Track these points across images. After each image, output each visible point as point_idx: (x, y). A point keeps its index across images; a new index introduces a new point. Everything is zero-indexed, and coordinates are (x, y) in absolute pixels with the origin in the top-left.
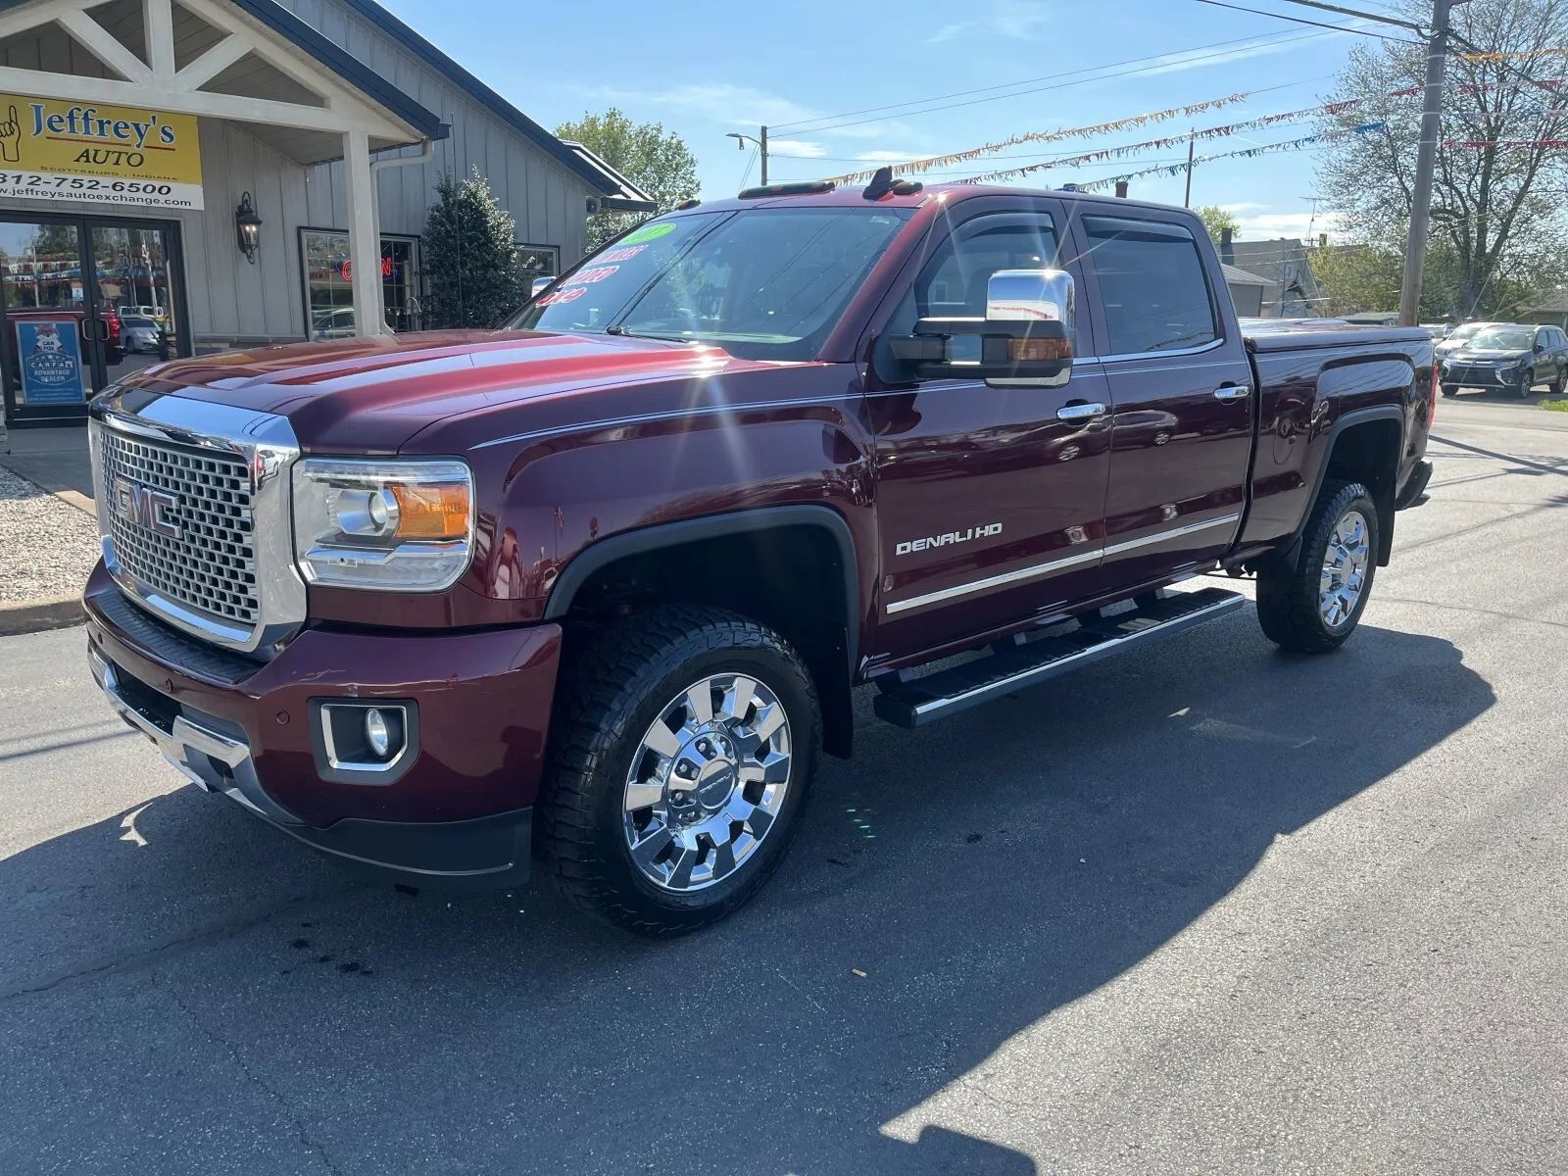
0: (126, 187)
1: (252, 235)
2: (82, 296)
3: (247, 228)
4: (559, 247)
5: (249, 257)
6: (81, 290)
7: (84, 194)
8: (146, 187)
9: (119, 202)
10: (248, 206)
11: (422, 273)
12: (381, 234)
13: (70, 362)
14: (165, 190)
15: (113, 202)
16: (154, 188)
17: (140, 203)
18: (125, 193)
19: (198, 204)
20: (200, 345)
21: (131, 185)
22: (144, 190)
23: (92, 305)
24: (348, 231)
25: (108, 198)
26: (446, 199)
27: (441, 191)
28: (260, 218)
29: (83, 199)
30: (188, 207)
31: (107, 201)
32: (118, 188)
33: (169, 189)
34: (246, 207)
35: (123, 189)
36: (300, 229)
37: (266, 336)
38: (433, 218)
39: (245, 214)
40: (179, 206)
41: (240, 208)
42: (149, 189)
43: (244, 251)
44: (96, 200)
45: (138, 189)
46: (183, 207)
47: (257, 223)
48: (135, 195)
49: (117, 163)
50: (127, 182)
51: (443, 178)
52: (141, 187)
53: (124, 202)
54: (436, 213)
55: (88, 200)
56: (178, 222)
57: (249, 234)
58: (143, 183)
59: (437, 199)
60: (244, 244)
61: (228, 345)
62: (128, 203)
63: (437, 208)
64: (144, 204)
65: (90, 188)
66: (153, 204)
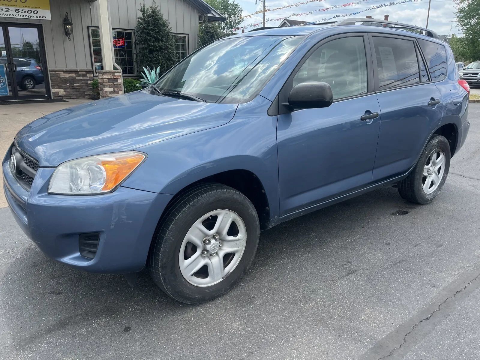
0: (20, 11)
1: (69, 29)
2: (6, 54)
3: (67, 26)
4: (188, 34)
5: (69, 38)
6: (5, 52)
7: (4, 14)
8: (28, 11)
9: (18, 17)
10: (68, 18)
11: (136, 44)
12: (112, 28)
13: (3, 80)
14: (35, 12)
15: (16, 17)
16: (31, 11)
17: (26, 17)
18: (20, 13)
19: (49, 17)
20: (51, 73)
21: (22, 10)
22: (28, 12)
23: (10, 58)
24: (99, 27)
25: (13, 15)
26: (143, 14)
27: (141, 11)
28: (73, 23)
29: (3, 16)
30: (45, 19)
31: (13, 17)
32: (17, 11)
33: (37, 12)
34: (67, 18)
35: (19, 12)
36: (88, 27)
37: (77, 69)
38: (139, 22)
39: (67, 21)
40: (41, 19)
41: (65, 19)
42: (30, 12)
43: (67, 36)
44: (9, 16)
45: (25, 12)
46: (43, 19)
47: (71, 24)
48: (24, 14)
49: (16, 1)
50: (21, 9)
51: (142, 6)
52: (26, 11)
53: (20, 17)
54: (141, 20)
55: (5, 16)
56: (42, 25)
57: (68, 29)
58: (27, 9)
59: (140, 14)
60: (67, 33)
61: (62, 73)
62: (22, 17)
63: (141, 18)
64: (28, 18)
65: (6, 11)
66: (31, 18)
